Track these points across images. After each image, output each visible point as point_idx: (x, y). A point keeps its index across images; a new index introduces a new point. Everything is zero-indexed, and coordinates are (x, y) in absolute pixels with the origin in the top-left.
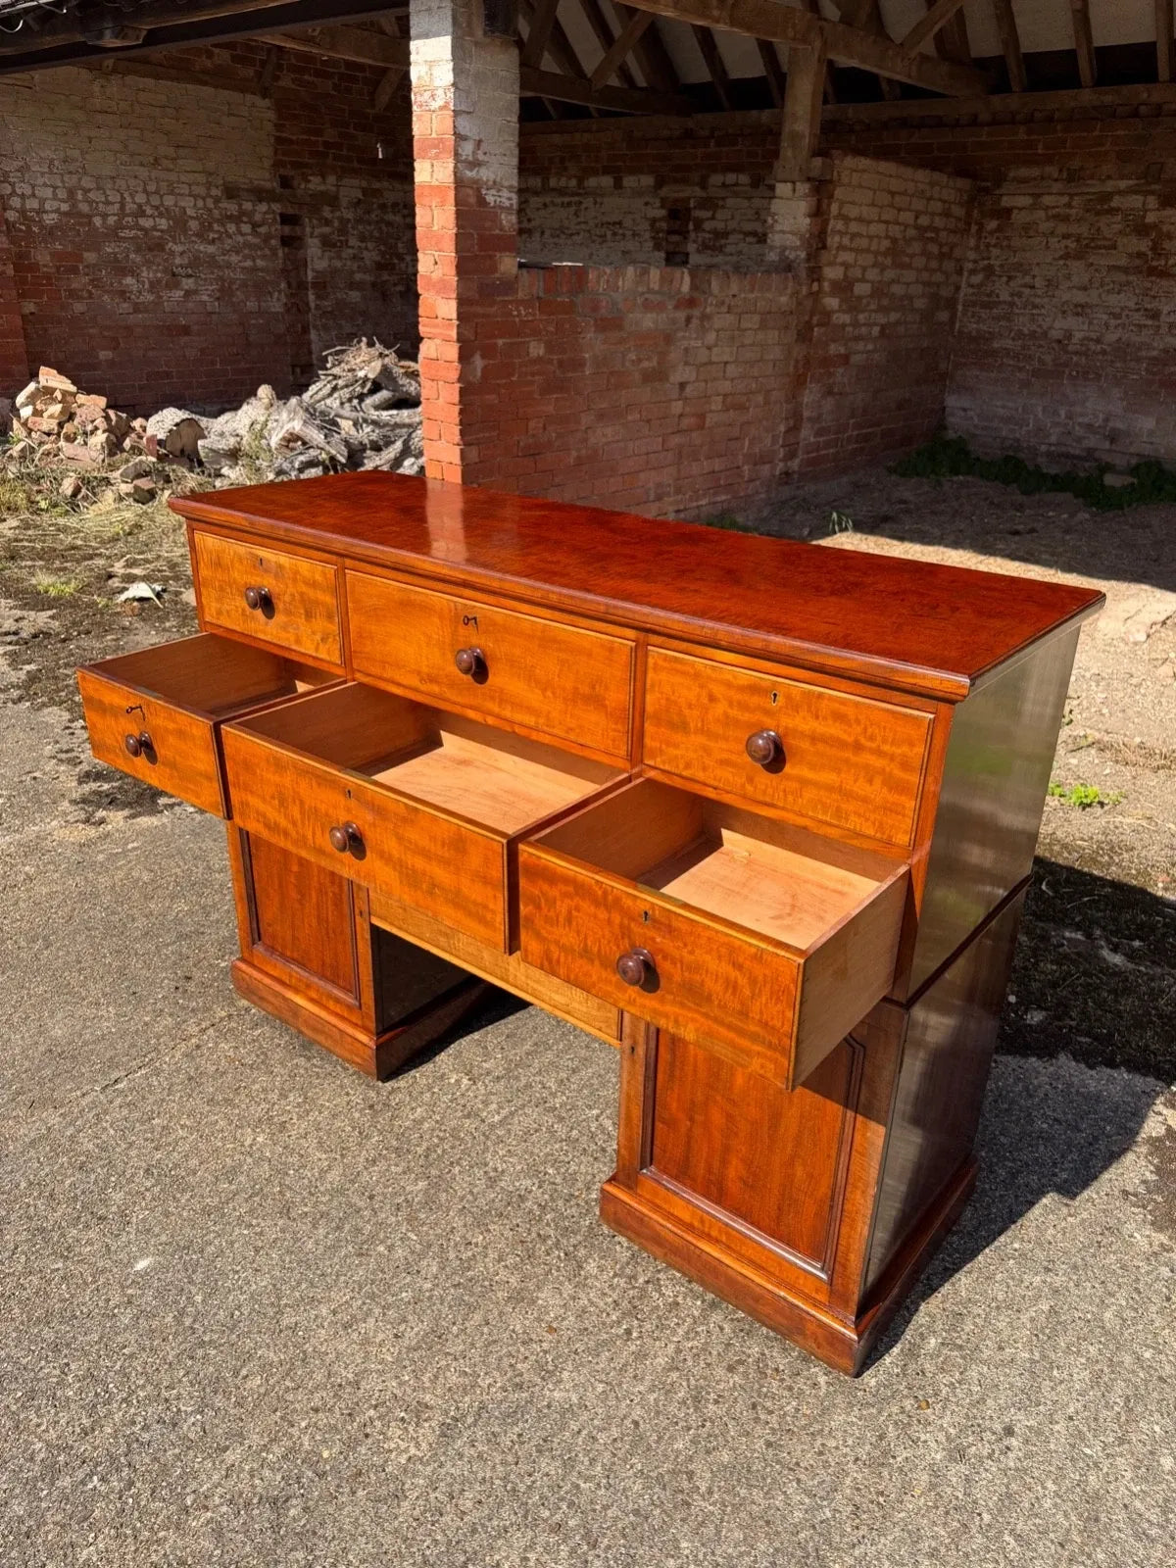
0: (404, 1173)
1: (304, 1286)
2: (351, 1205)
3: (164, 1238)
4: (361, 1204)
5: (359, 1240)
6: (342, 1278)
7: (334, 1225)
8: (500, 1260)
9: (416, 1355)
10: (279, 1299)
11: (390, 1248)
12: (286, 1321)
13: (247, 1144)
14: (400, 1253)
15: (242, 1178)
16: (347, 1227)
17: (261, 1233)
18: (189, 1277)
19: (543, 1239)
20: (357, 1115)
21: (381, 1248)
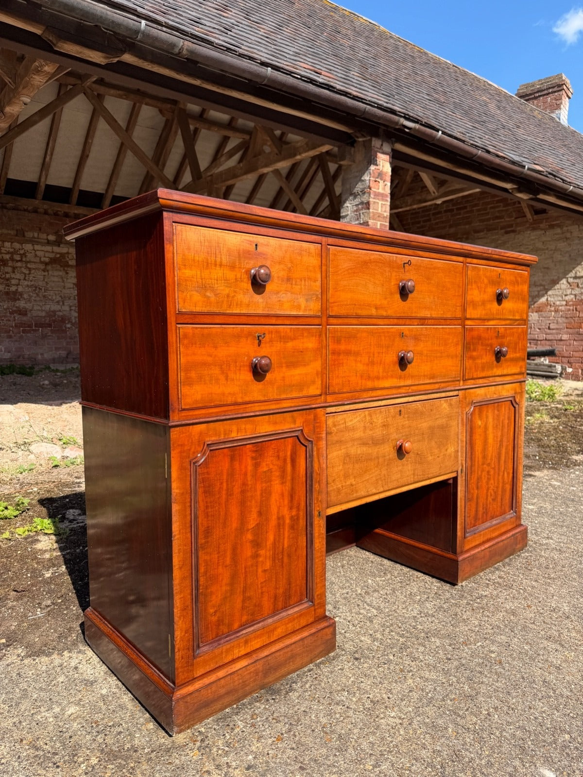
0: (424, 646)
1: (535, 686)
2: (457, 668)
3: (517, 763)
4: (456, 663)
5: (489, 665)
6: (522, 670)
7: (479, 675)
8: (488, 616)
9: (567, 646)
10: (550, 697)
11: (492, 652)
12: (566, 693)
13: (398, 721)
14: (493, 648)
15: (440, 722)
16: (478, 669)
17: (496, 708)
18: (550, 744)
19: (468, 604)
20: (366, 665)
21: (493, 655)
